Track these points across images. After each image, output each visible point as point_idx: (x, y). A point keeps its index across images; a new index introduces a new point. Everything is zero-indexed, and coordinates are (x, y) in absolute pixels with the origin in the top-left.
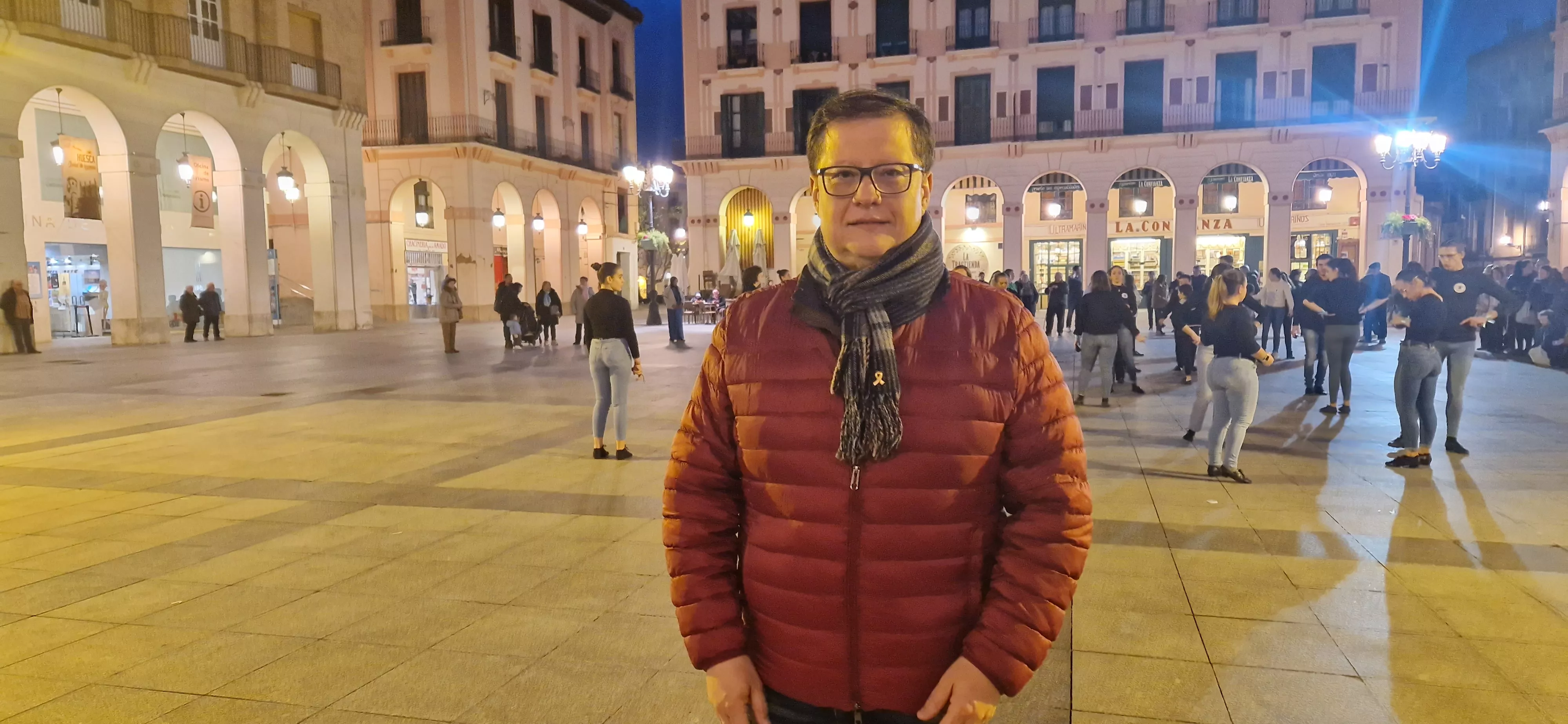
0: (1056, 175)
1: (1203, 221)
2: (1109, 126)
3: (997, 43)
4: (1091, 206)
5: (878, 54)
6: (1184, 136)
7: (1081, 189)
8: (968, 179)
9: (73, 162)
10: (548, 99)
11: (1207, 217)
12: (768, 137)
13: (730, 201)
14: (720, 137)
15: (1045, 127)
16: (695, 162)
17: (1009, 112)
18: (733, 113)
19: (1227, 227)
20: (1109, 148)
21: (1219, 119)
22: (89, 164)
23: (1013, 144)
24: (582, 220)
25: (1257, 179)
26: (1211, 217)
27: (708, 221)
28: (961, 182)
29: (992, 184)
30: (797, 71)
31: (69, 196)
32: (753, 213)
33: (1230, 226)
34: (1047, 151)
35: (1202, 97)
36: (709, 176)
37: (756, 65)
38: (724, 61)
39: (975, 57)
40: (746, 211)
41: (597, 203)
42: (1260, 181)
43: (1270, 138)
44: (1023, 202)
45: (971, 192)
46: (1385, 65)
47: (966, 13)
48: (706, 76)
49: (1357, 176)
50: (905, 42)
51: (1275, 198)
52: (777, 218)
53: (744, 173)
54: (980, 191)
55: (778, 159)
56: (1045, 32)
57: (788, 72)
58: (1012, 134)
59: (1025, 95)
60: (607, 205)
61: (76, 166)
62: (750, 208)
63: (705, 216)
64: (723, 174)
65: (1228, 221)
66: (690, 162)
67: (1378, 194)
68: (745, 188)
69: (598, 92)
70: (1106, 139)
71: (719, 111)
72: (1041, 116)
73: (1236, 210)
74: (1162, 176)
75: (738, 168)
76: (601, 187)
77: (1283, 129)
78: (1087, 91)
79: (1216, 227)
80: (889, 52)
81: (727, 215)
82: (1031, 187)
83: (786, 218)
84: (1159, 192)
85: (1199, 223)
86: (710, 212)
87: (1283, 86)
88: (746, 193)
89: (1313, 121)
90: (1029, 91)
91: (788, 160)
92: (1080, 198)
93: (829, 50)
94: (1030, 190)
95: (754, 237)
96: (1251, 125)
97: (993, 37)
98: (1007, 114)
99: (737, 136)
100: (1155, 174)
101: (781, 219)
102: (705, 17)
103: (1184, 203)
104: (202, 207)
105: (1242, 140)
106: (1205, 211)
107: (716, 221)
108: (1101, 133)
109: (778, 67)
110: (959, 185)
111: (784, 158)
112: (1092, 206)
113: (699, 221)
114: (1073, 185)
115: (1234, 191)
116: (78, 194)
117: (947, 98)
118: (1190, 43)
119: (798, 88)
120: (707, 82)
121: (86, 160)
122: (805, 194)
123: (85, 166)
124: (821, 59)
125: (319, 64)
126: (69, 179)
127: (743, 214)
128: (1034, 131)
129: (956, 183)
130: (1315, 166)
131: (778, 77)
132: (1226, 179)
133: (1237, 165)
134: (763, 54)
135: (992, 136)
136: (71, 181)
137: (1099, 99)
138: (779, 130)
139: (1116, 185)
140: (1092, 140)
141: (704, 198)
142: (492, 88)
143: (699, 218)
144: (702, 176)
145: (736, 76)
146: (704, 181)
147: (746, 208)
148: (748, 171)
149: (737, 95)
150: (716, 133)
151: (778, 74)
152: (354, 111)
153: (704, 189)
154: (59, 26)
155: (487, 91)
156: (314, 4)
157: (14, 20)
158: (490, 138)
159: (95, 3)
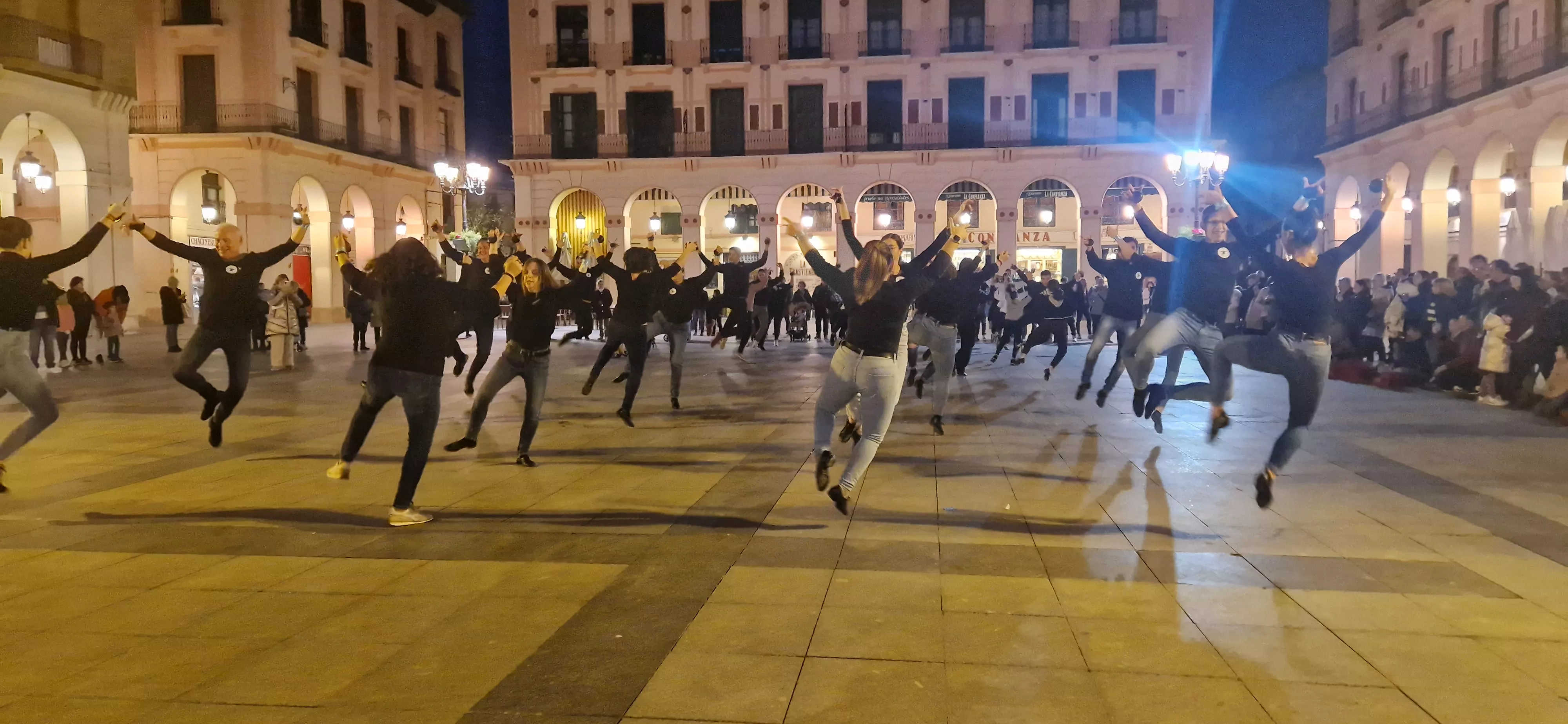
0: (886, 185)
1: (1024, 233)
2: (934, 140)
3: (828, 55)
4: (919, 217)
5: (712, 61)
6: (1004, 151)
7: (910, 200)
8: (803, 187)
10: (361, 90)
11: (1027, 229)
12: (601, 138)
13: (562, 202)
14: (550, 137)
15: (875, 139)
16: (524, 161)
17: (841, 122)
18: (563, 113)
19: (1045, 240)
20: (935, 160)
21: (1035, 136)
23: (845, 154)
24: (401, 219)
25: (1070, 194)
26: (1031, 230)
27: (537, 223)
28: (796, 190)
29: (826, 193)
30: (630, 73)
32: (586, 216)
33: (1048, 239)
34: (877, 162)
35: (1020, 113)
36: (538, 177)
37: (587, 65)
38: (554, 58)
39: (807, 67)
40: (578, 214)
41: (419, 203)
42: (1074, 196)
43: (1081, 156)
44: (856, 211)
45: (807, 200)
46: (1180, 91)
47: (798, 23)
48: (536, 74)
49: (1158, 194)
50: (739, 49)
51: (1086, 212)
52: (610, 222)
53: (576, 174)
54: (814, 200)
55: (611, 161)
56: (874, 46)
57: (621, 73)
58: (844, 145)
59: (856, 106)
60: (430, 205)
62: (582, 211)
63: (534, 218)
64: (552, 175)
65: (1046, 233)
66: (517, 162)
67: (1177, 210)
68: (577, 189)
69: (421, 86)
70: (932, 152)
71: (549, 109)
72: (871, 128)
73: (1053, 224)
74: (985, 190)
75: (569, 169)
76: (423, 186)
77: (1093, 147)
78: (913, 105)
79: (1035, 240)
80: (723, 59)
81: (558, 218)
82: (862, 198)
83: (620, 222)
84: (983, 204)
85: (1021, 236)
86: (539, 214)
87: (1092, 108)
88: (578, 195)
89: (1120, 140)
90: (860, 103)
91: (621, 162)
92: (910, 209)
93: (663, 53)
94: (862, 200)
95: (587, 240)
96: (1063, 142)
97: (824, 49)
98: (839, 125)
99: (569, 136)
100: (978, 187)
101: (615, 221)
102: (534, 13)
103: (1005, 215)
105: (1056, 156)
106: (1026, 224)
107: (546, 223)
108: (928, 147)
109: (610, 68)
110: (794, 193)
111: (617, 160)
112: (921, 216)
113: (528, 223)
114: (902, 196)
115: (1051, 206)
117: (780, 106)
118: (1008, 63)
119: (632, 90)
120: (536, 80)
122: (640, 198)
124: (654, 62)
125: (73, 39)
127: (575, 216)
128: (864, 142)
129: (791, 190)
130: (1121, 183)
131: (611, 78)
132: (1043, 194)
133: (1052, 181)
134: (595, 53)
135: (824, 146)
137: (925, 113)
138: (612, 132)
139: (943, 198)
140: (919, 152)
141: (533, 199)
142: (292, 76)
143: (528, 220)
144: (531, 176)
145: (567, 75)
146: (533, 182)
147: (579, 211)
148: (579, 172)
149: (568, 95)
150: (546, 132)
151: (610, 75)
152: (118, 92)
153: (533, 189)
155: (286, 79)
158: (291, 129)
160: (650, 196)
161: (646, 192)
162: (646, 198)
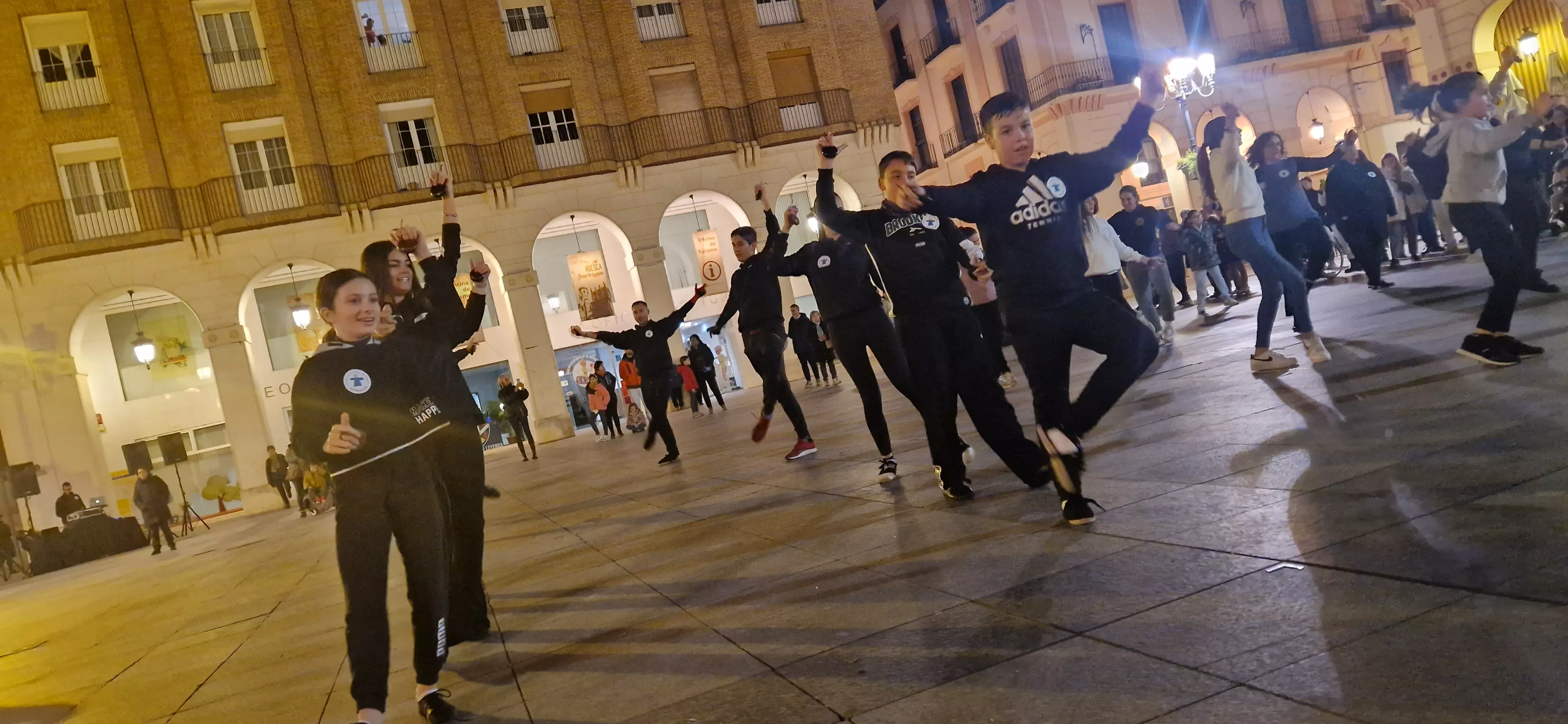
9: (582, 274)
22: (595, 272)
31: (582, 304)
32: (1536, 31)
40: (1522, 32)
61: (585, 276)
62: (1528, 25)
63: (1451, 64)
76: (1338, 66)
81: (1492, 49)
86: (1457, 56)
88: (1517, 7)
95: (1544, 69)
104: (713, 275)
116: (590, 300)
121: (593, 269)
123: (593, 275)
125: (816, 96)
126: (580, 289)
127: (1518, 36)
136: (582, 290)
141: (1445, 37)
142: (1093, 21)
146: (1439, 13)
147: (1522, 27)
152: (876, 125)
153: (1442, 24)
154: (538, 170)
155: (1082, 27)
156: (799, 40)
157: (508, 178)
158: (1094, 80)
159: (574, 136)
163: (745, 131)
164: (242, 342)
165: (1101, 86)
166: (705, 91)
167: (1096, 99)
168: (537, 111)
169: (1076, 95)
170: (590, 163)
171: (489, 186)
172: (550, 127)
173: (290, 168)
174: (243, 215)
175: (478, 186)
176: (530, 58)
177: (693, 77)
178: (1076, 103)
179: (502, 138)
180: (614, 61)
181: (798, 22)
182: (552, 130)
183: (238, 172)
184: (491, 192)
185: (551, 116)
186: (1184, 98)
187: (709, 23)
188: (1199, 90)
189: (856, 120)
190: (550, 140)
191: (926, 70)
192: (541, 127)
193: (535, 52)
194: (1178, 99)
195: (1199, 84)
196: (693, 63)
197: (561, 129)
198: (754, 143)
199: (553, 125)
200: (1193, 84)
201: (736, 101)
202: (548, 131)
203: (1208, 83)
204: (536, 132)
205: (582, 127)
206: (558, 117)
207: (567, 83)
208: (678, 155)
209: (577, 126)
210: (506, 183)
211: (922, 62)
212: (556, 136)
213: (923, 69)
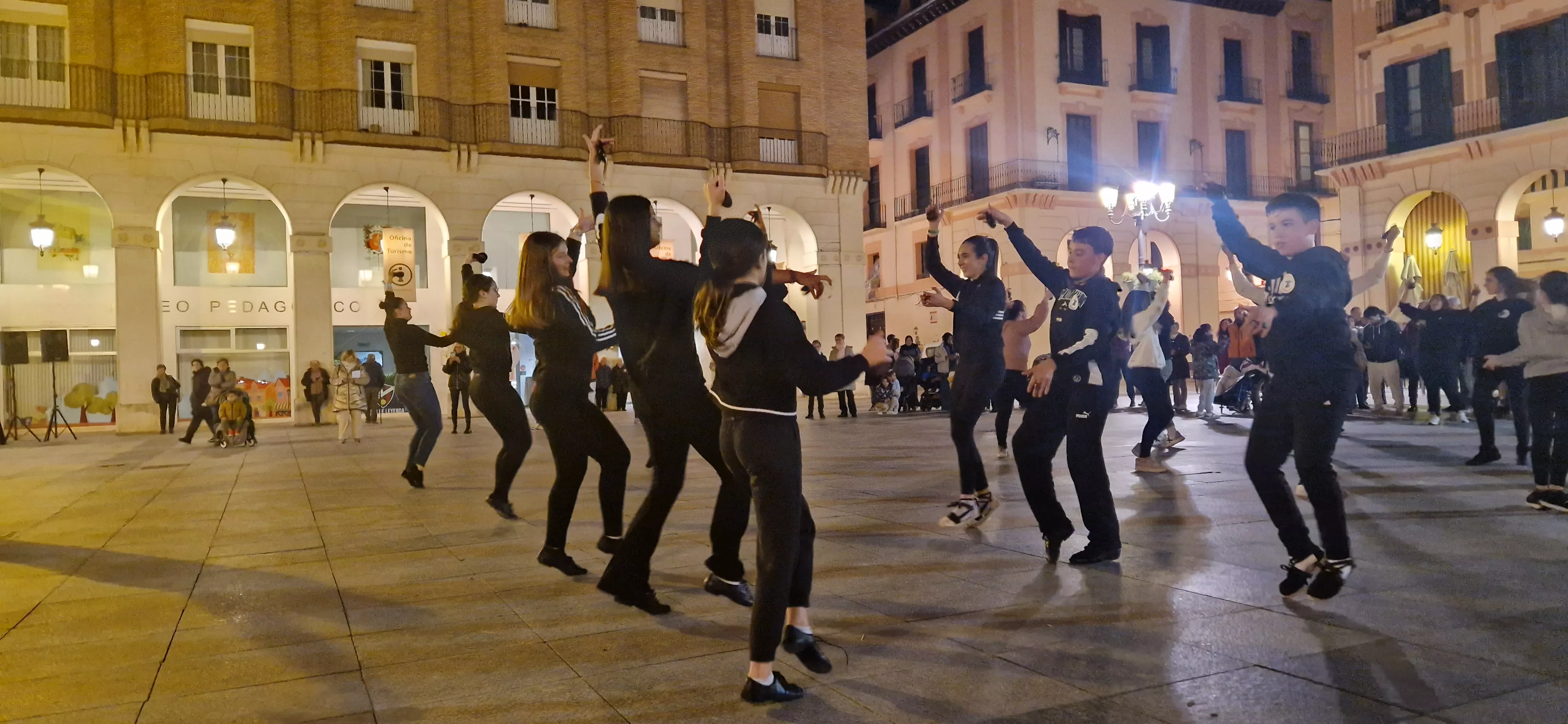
10: (1163, 123)
12: (1458, 110)
13: (1410, 214)
14: (1384, 126)
16: (1347, 167)
18: (1406, 89)
27: (1369, 247)
30: (1502, 5)
32: (1443, 228)
36: (1369, 184)
37: (1436, 11)
38: (1389, 18)
40: (1430, 227)
48: (1361, 48)
52: (1477, 233)
53: (1422, 173)
55: (1471, 141)
57: (1489, 8)
62: (1435, 222)
63: (1364, 241)
64: (1391, 177)
68: (1428, 193)
69: (1259, 102)
71: (1384, 90)
83: (1491, 230)
88: (1429, 202)
91: (1489, 140)
95: (1443, 263)
99: (1416, 120)
101: (1482, 231)
111: (1482, 139)
113: (1356, 248)
119: (1508, 28)
120: (1365, 55)
122: (1533, 188)
125: (797, 134)
127: (1424, 230)
131: (1472, 20)
138: (1475, 99)
141: (1363, 215)
142: (1060, 123)
143: (1356, 245)
144: (1360, 185)
145: (1410, 35)
146: (1363, 193)
147: (1430, 222)
148: (1427, 168)
149: (1413, 62)
150: (1379, 123)
151: (1471, 16)
152: (847, 175)
153: (1363, 203)
154: (509, 142)
155: (1050, 129)
156: (792, 77)
157: (475, 143)
158: (1051, 181)
159: (551, 117)
160: (1549, 182)
161: (1544, 178)
162: (1544, 188)
163: (720, 150)
164: (154, 249)
165: (1056, 188)
166: (692, 104)
167: (1050, 199)
168: (520, 83)
169: (1033, 191)
170: (563, 147)
171: (454, 146)
172: (529, 102)
173: (249, 81)
174: (187, 118)
175: (444, 144)
176: (525, 30)
177: (683, 87)
178: (1031, 198)
179: (478, 101)
180: (608, 53)
181: (793, 60)
182: (531, 105)
183: (190, 72)
184: (455, 153)
185: (533, 92)
186: (1142, 218)
187: (709, 39)
188: (1156, 214)
189: (829, 166)
190: (527, 115)
191: (894, 133)
192: (521, 100)
193: (530, 24)
194: (1135, 218)
195: (1157, 208)
196: (686, 74)
197: (540, 107)
198: (728, 165)
199: (533, 101)
200: (1152, 208)
201: (719, 121)
202: (527, 105)
203: (1165, 209)
204: (515, 105)
205: (562, 110)
206: (540, 94)
207: (556, 63)
208: (652, 160)
209: (557, 107)
210: (473, 147)
211: (892, 125)
212: (534, 113)
213: (891, 132)
